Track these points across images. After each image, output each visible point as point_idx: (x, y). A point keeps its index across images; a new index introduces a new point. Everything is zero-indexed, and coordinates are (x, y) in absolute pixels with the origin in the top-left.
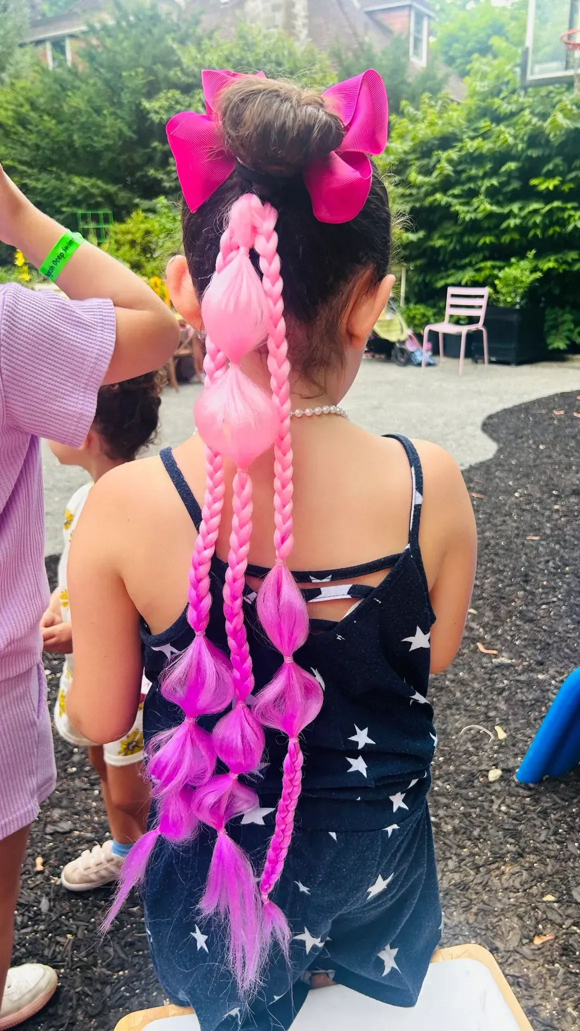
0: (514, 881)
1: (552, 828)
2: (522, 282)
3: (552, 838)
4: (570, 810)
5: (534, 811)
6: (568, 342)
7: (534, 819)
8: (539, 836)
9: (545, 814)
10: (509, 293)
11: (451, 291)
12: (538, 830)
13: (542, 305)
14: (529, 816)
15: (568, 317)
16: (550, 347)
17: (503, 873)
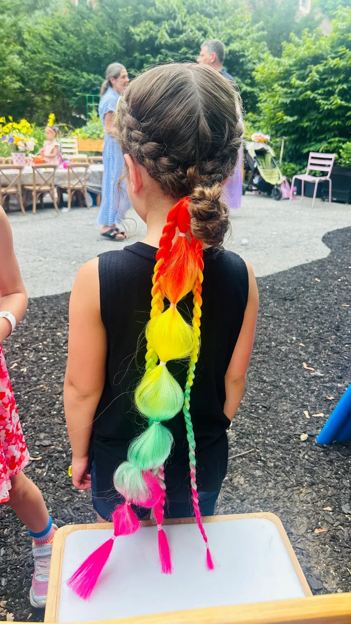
0: (307, 497)
1: (335, 470)
3: (334, 476)
4: (347, 462)
5: (324, 460)
7: (324, 465)
8: (327, 473)
9: (331, 462)
11: (312, 154)
12: (326, 471)
14: (321, 463)
17: (301, 492)
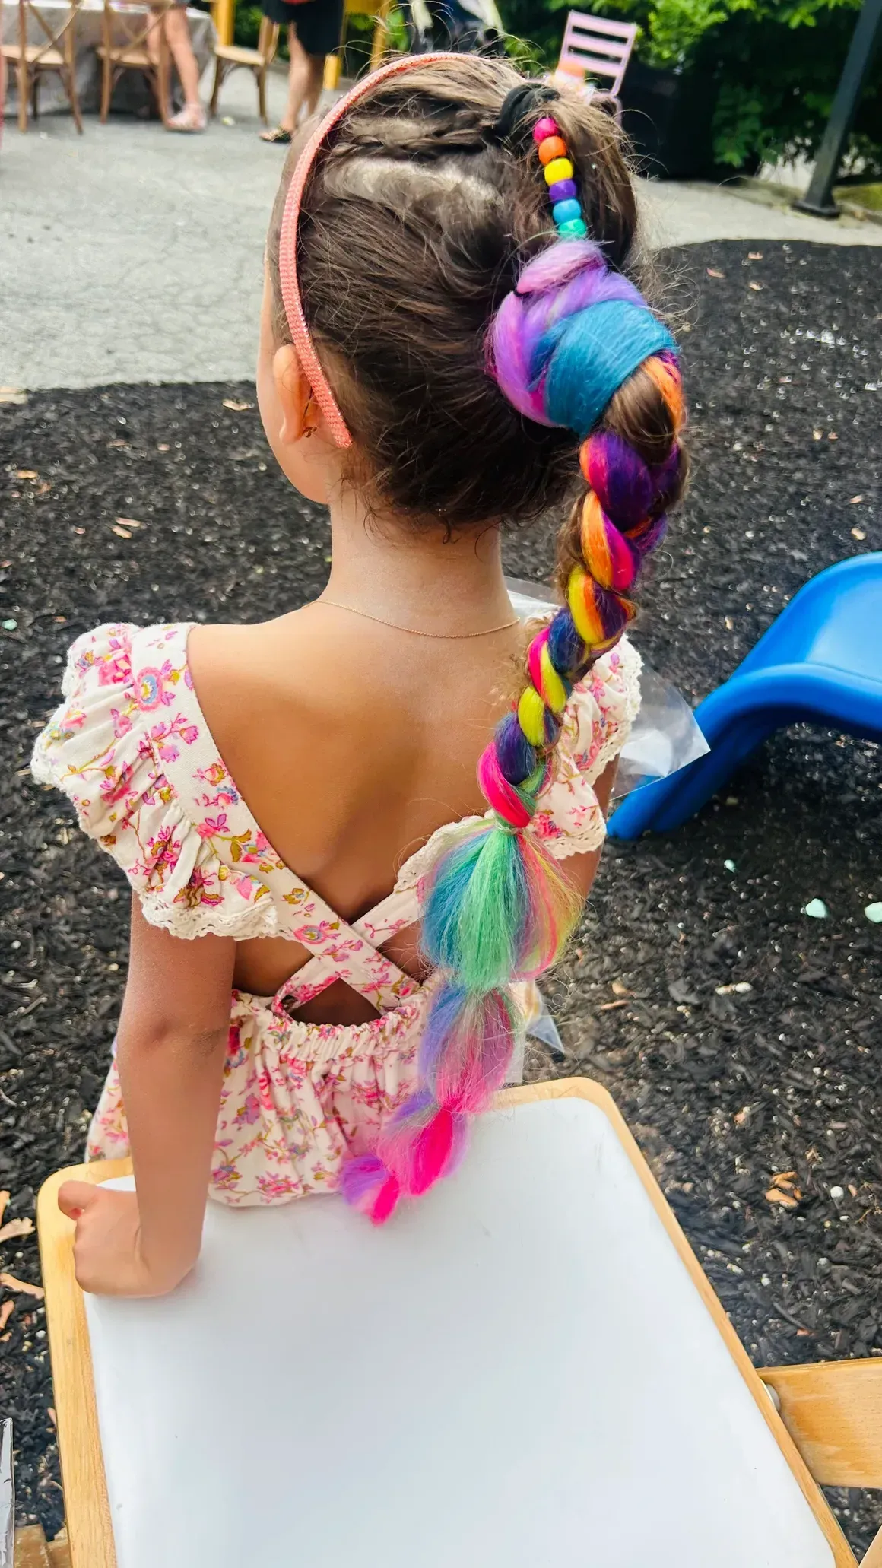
0: (591, 970)
1: (650, 902)
2: (692, 25)
3: (649, 916)
4: (675, 879)
5: (626, 878)
6: (746, 154)
7: (625, 888)
8: (631, 911)
9: (641, 882)
10: (668, 41)
11: (575, 19)
12: (629, 902)
13: (716, 76)
14: (619, 884)
15: (755, 107)
16: (718, 160)
17: (577, 958)
